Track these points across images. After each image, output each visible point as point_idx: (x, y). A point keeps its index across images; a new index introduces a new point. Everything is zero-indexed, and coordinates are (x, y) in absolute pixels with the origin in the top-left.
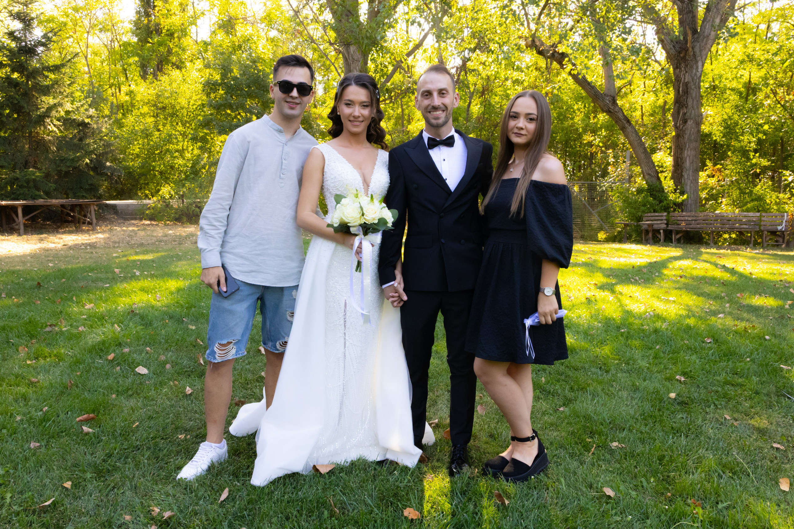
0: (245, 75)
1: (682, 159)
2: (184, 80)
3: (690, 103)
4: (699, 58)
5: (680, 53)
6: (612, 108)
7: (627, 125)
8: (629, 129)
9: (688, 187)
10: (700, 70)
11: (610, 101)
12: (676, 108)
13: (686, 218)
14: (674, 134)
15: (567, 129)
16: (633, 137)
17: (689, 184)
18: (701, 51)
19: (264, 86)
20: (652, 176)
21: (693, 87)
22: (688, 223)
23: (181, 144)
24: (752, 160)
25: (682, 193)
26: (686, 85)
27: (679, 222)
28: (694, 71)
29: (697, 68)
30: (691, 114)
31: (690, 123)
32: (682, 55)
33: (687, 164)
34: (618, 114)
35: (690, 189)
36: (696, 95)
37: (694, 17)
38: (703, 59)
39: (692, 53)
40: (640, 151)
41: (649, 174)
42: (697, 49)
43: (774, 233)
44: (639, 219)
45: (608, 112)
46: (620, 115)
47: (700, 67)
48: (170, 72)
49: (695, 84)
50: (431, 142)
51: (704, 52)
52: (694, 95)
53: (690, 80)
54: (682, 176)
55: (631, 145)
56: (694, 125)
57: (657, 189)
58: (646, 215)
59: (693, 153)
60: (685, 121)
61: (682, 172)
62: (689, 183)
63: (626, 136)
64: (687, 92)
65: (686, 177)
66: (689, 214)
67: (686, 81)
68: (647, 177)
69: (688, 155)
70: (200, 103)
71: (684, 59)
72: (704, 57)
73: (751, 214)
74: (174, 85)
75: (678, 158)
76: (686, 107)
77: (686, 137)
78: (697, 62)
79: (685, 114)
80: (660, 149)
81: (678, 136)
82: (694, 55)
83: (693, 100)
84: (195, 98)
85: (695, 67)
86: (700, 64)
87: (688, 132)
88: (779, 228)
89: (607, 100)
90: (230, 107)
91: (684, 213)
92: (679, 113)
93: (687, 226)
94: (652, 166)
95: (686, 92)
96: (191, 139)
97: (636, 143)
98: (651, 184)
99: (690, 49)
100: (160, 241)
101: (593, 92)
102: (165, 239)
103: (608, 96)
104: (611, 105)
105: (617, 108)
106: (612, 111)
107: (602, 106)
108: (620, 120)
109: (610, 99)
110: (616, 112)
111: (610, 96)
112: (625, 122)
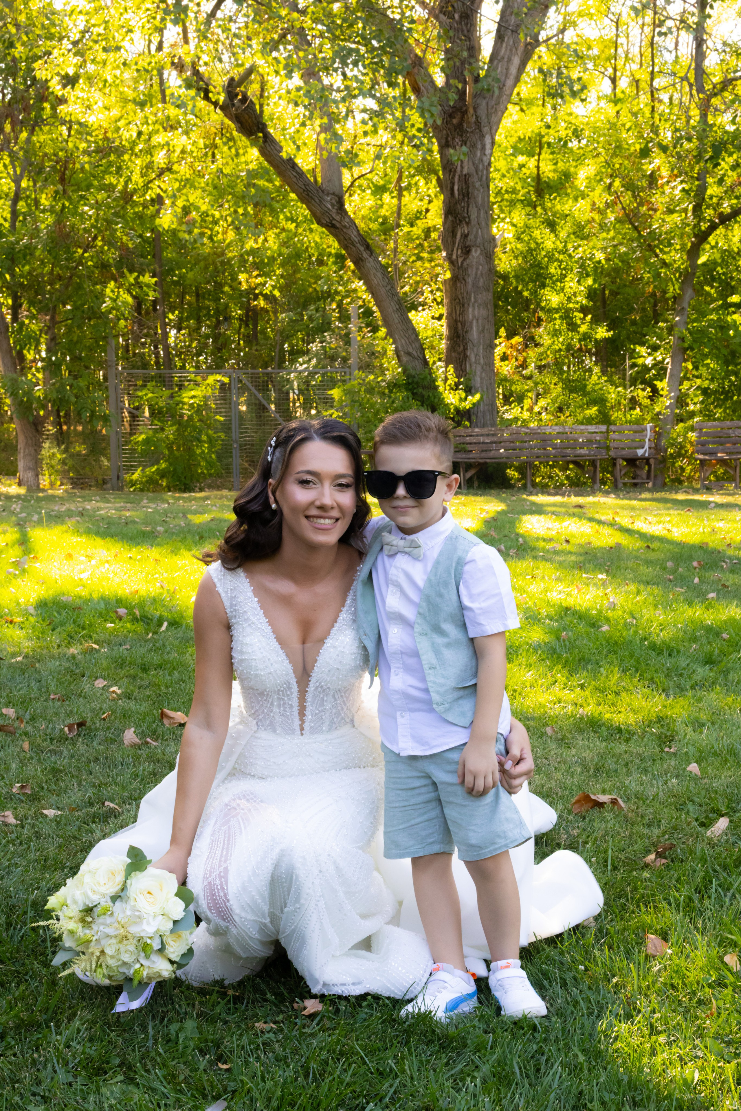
1: (463, 324)
3: (474, 216)
4: (485, 130)
5: (451, 116)
6: (338, 218)
7: (365, 255)
8: (370, 263)
9: (478, 379)
10: (488, 152)
11: (333, 205)
12: (449, 223)
13: (482, 439)
14: (448, 275)
16: (377, 279)
17: (478, 373)
18: (488, 116)
20: (414, 358)
21: (477, 184)
22: (485, 448)
24: (579, 326)
25: (469, 391)
26: (465, 179)
27: (469, 447)
28: (479, 154)
29: (483, 148)
30: (476, 237)
31: (475, 254)
32: (455, 121)
33: (474, 334)
34: (349, 232)
35: (481, 383)
36: (483, 200)
37: (474, 50)
38: (493, 131)
39: (473, 119)
40: (391, 307)
41: (409, 354)
42: (482, 112)
43: (632, 462)
45: (331, 226)
46: (353, 234)
47: (488, 146)
49: (480, 180)
51: (494, 119)
52: (480, 200)
53: (473, 170)
54: (466, 357)
56: (482, 259)
57: (426, 383)
59: (484, 312)
60: (467, 251)
61: (465, 349)
62: (479, 368)
64: (468, 193)
65: (473, 358)
66: (485, 431)
67: (465, 171)
68: (405, 359)
69: (474, 316)
71: (460, 129)
72: (494, 128)
73: (592, 428)
75: (456, 321)
76: (468, 224)
77: (470, 280)
78: (482, 137)
79: (465, 236)
80: (424, 304)
81: (455, 279)
82: (478, 123)
83: (479, 210)
85: (479, 146)
86: (488, 140)
87: (472, 272)
88: (640, 452)
89: (328, 202)
91: (477, 430)
92: (454, 234)
93: (483, 455)
94: (413, 337)
95: (466, 194)
97: (383, 291)
98: (413, 372)
99: (471, 111)
101: (301, 184)
103: (328, 194)
104: (334, 211)
105: (347, 220)
106: (338, 225)
107: (318, 214)
108: (353, 244)
109: (333, 201)
110: (345, 227)
111: (334, 194)
112: (362, 249)
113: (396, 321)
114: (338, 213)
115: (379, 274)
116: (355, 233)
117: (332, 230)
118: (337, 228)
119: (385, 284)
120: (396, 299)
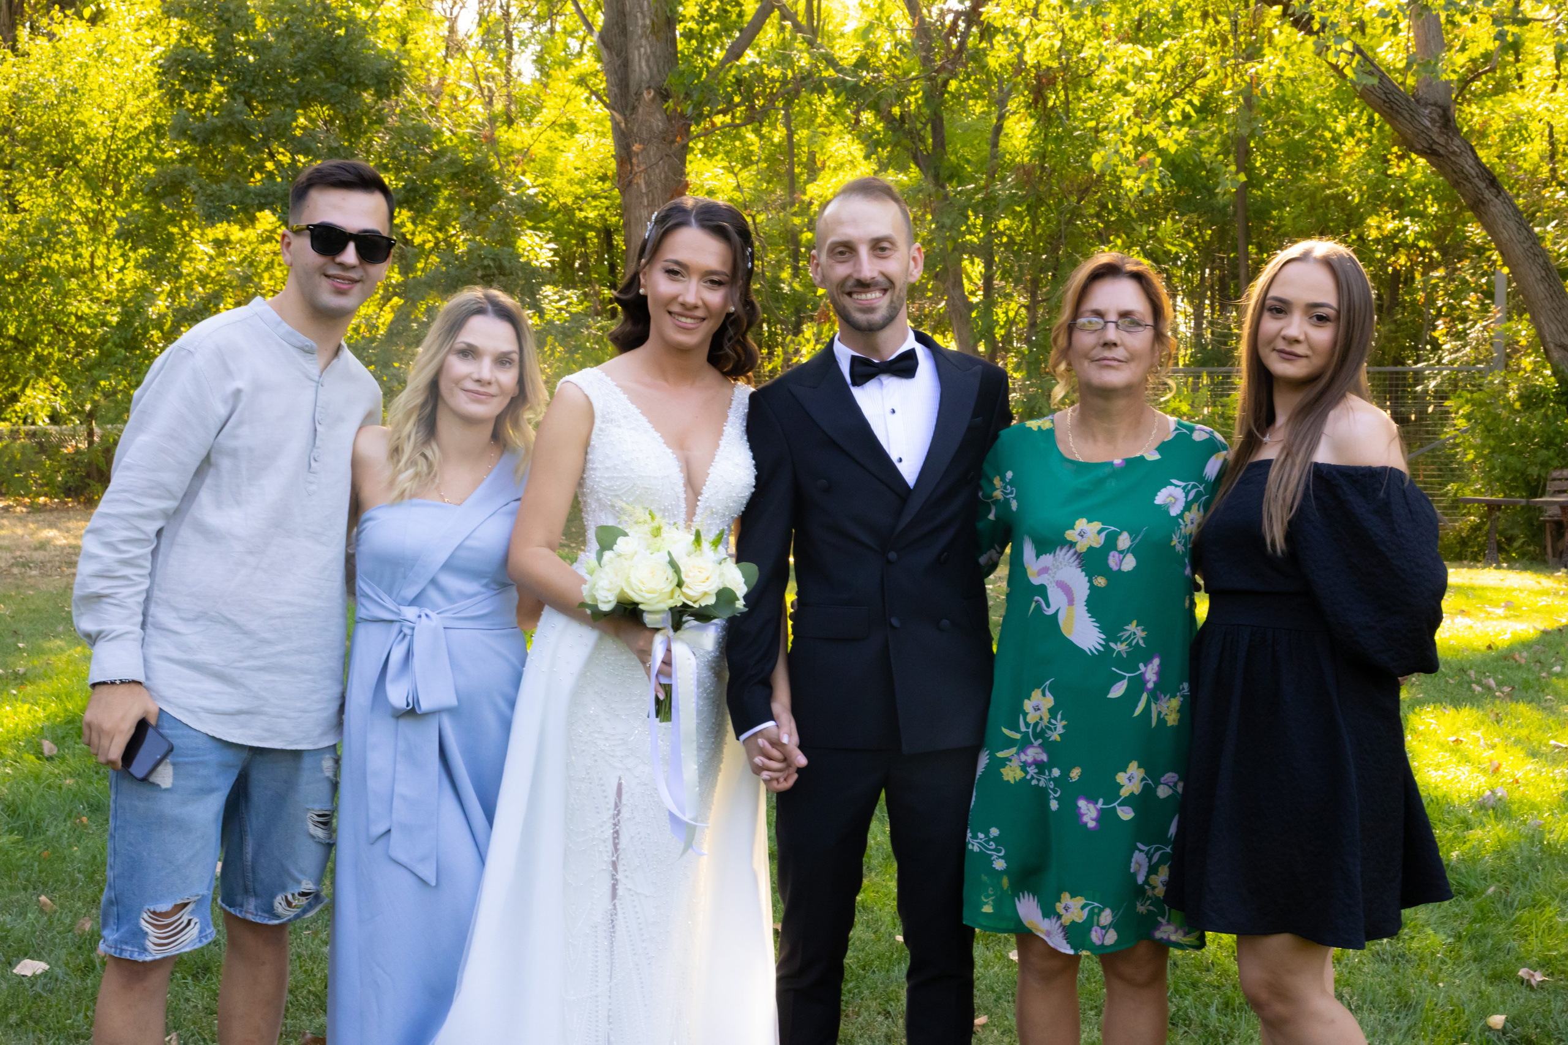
0: (292, 35)
2: (100, 52)
6: (1442, 141)
7: (1488, 195)
8: (1496, 207)
11: (1433, 121)
15: (1312, 196)
16: (1509, 231)
19: (349, 70)
23: (86, 253)
34: (1461, 161)
40: (1531, 274)
44: (1535, 488)
45: (1430, 153)
46: (1468, 165)
48: (56, 28)
50: (860, 369)
55: (1502, 254)
58: (1556, 474)
63: (1488, 227)
68: (1556, 355)
70: (147, 122)
74: (69, 69)
84: (131, 107)
89: (1426, 118)
90: (244, 134)
96: (118, 236)
97: (1518, 251)
100: (25, 565)
101: (1380, 93)
102: (39, 555)
103: (1426, 105)
104: (1435, 129)
105: (1457, 142)
106: (1442, 151)
107: (1410, 136)
108: (1467, 179)
109: (1434, 116)
110: (1454, 153)
111: (1435, 104)
112: (1482, 185)
113: (1541, 296)
114: (1442, 133)
115: (1511, 224)
116: (1471, 162)
117: (1433, 158)
118: (1440, 155)
119: (1522, 238)
120: (1541, 261)
